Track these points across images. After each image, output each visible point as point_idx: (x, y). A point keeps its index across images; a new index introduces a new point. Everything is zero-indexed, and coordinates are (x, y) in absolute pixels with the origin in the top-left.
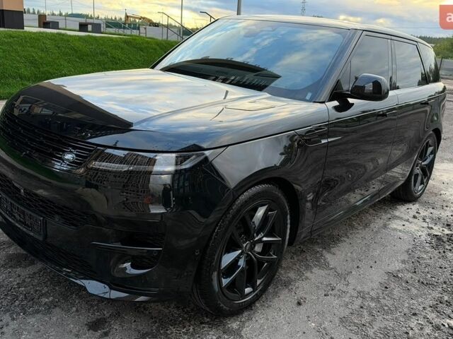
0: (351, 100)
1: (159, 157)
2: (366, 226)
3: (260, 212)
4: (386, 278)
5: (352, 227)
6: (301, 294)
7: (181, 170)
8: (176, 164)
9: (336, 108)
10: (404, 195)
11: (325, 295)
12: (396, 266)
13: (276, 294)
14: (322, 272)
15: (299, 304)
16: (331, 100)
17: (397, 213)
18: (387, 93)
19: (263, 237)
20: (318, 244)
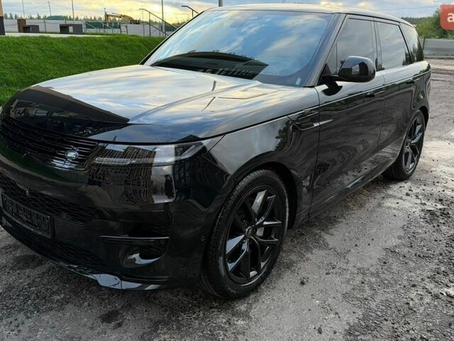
0: (339, 83)
1: (159, 149)
2: (361, 206)
3: (260, 198)
4: (384, 254)
5: (347, 208)
6: (303, 274)
7: (181, 161)
8: (176, 154)
9: (325, 92)
10: (396, 174)
11: (327, 274)
12: (392, 242)
13: (279, 276)
14: (322, 253)
15: (302, 283)
16: (320, 83)
17: (390, 192)
18: (374, 74)
19: (263, 221)
20: (316, 226)
